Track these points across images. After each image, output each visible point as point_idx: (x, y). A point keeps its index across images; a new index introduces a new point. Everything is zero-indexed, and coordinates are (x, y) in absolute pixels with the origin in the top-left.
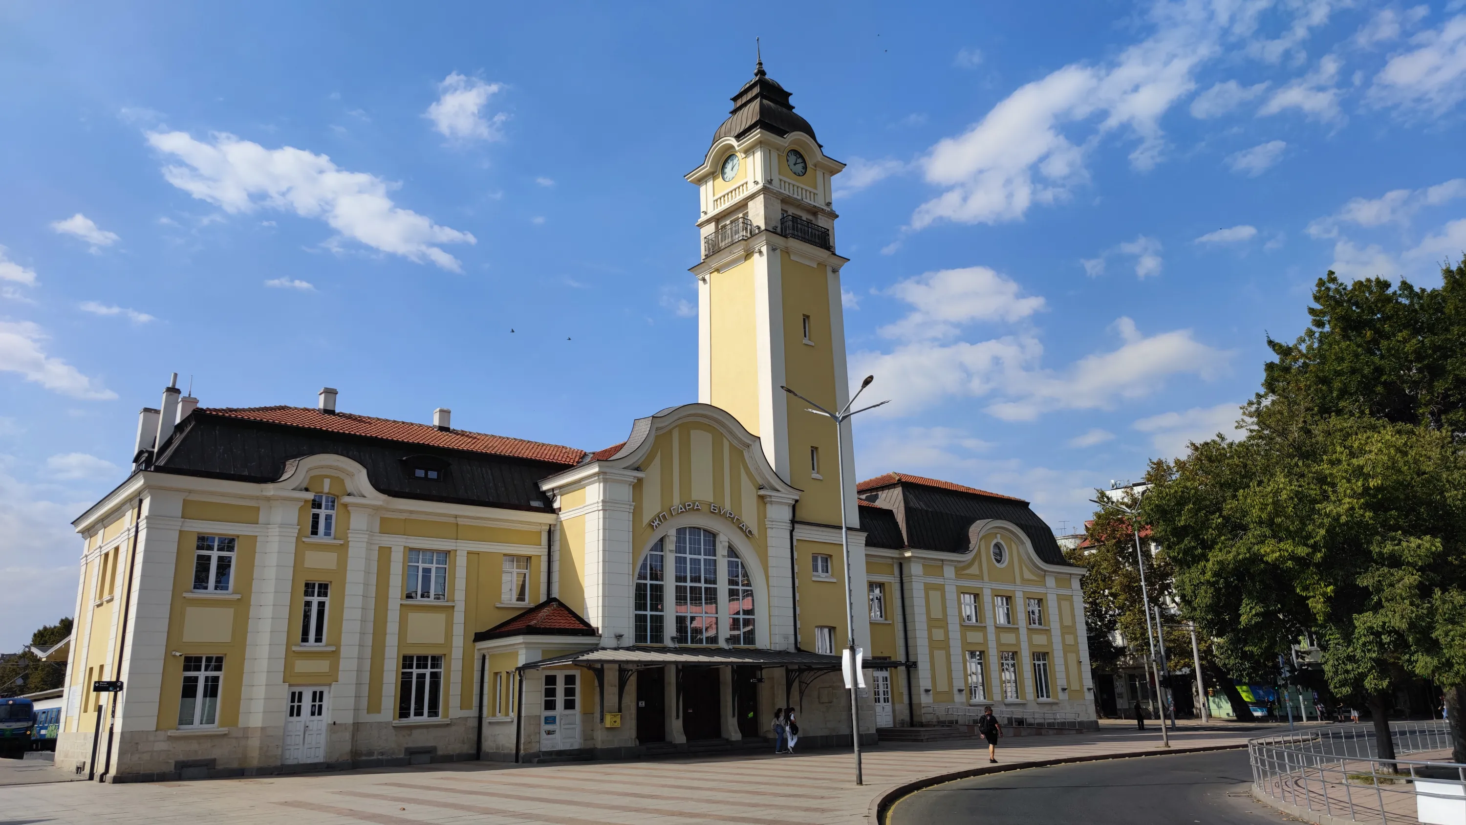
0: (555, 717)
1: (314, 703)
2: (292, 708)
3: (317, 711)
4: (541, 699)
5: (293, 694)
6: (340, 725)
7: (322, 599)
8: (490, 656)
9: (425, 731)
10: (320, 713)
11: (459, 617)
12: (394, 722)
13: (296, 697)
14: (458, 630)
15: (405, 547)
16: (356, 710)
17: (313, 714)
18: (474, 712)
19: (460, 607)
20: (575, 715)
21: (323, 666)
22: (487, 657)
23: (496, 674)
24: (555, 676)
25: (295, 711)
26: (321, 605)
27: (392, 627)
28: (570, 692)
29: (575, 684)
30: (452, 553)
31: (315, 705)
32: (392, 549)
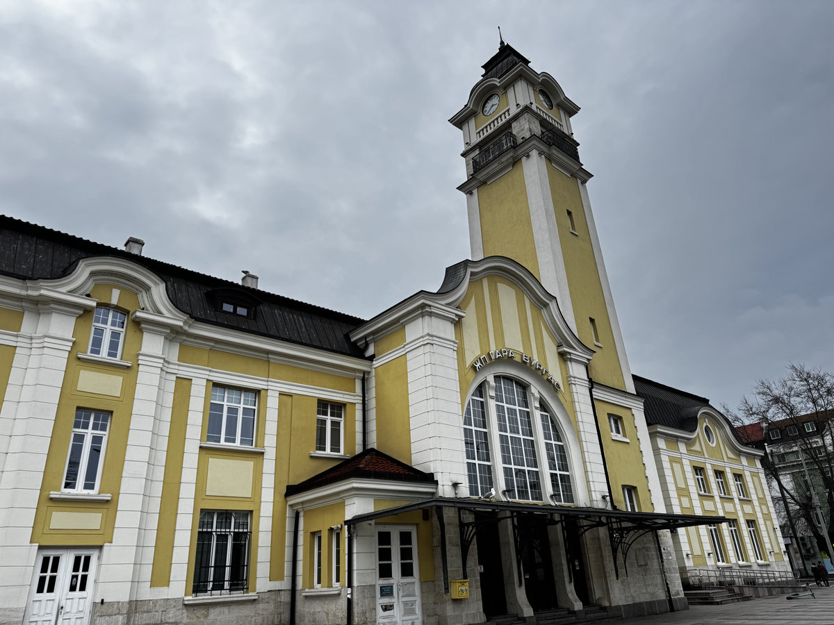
0: (392, 587)
1: (74, 573)
2: (42, 580)
3: (79, 584)
4: (374, 563)
5: (46, 560)
6: (111, 604)
7: (99, 432)
8: (305, 512)
9: (226, 610)
10: (83, 588)
11: (269, 465)
12: (186, 598)
13: (50, 564)
14: (268, 481)
15: (208, 380)
16: (135, 582)
17: (73, 588)
18: (285, 584)
19: (270, 453)
20: (414, 583)
21: (91, 520)
22: (301, 514)
23: (313, 534)
24: (389, 533)
25: (46, 585)
26: (97, 440)
27: (189, 475)
28: (406, 554)
29: (411, 544)
30: (262, 392)
31: (77, 576)
32: (193, 382)
